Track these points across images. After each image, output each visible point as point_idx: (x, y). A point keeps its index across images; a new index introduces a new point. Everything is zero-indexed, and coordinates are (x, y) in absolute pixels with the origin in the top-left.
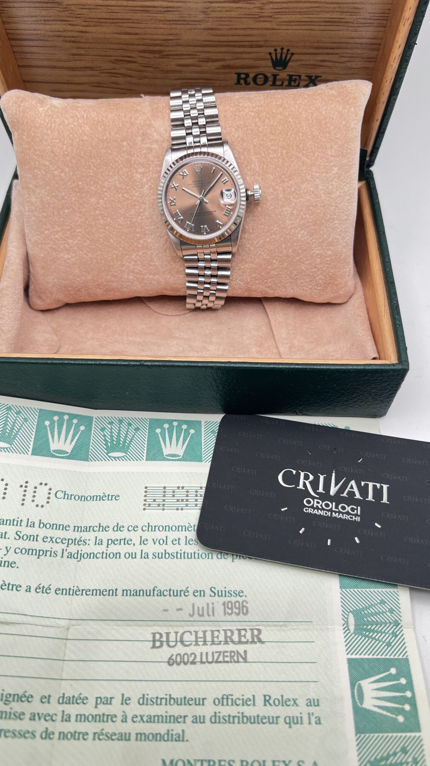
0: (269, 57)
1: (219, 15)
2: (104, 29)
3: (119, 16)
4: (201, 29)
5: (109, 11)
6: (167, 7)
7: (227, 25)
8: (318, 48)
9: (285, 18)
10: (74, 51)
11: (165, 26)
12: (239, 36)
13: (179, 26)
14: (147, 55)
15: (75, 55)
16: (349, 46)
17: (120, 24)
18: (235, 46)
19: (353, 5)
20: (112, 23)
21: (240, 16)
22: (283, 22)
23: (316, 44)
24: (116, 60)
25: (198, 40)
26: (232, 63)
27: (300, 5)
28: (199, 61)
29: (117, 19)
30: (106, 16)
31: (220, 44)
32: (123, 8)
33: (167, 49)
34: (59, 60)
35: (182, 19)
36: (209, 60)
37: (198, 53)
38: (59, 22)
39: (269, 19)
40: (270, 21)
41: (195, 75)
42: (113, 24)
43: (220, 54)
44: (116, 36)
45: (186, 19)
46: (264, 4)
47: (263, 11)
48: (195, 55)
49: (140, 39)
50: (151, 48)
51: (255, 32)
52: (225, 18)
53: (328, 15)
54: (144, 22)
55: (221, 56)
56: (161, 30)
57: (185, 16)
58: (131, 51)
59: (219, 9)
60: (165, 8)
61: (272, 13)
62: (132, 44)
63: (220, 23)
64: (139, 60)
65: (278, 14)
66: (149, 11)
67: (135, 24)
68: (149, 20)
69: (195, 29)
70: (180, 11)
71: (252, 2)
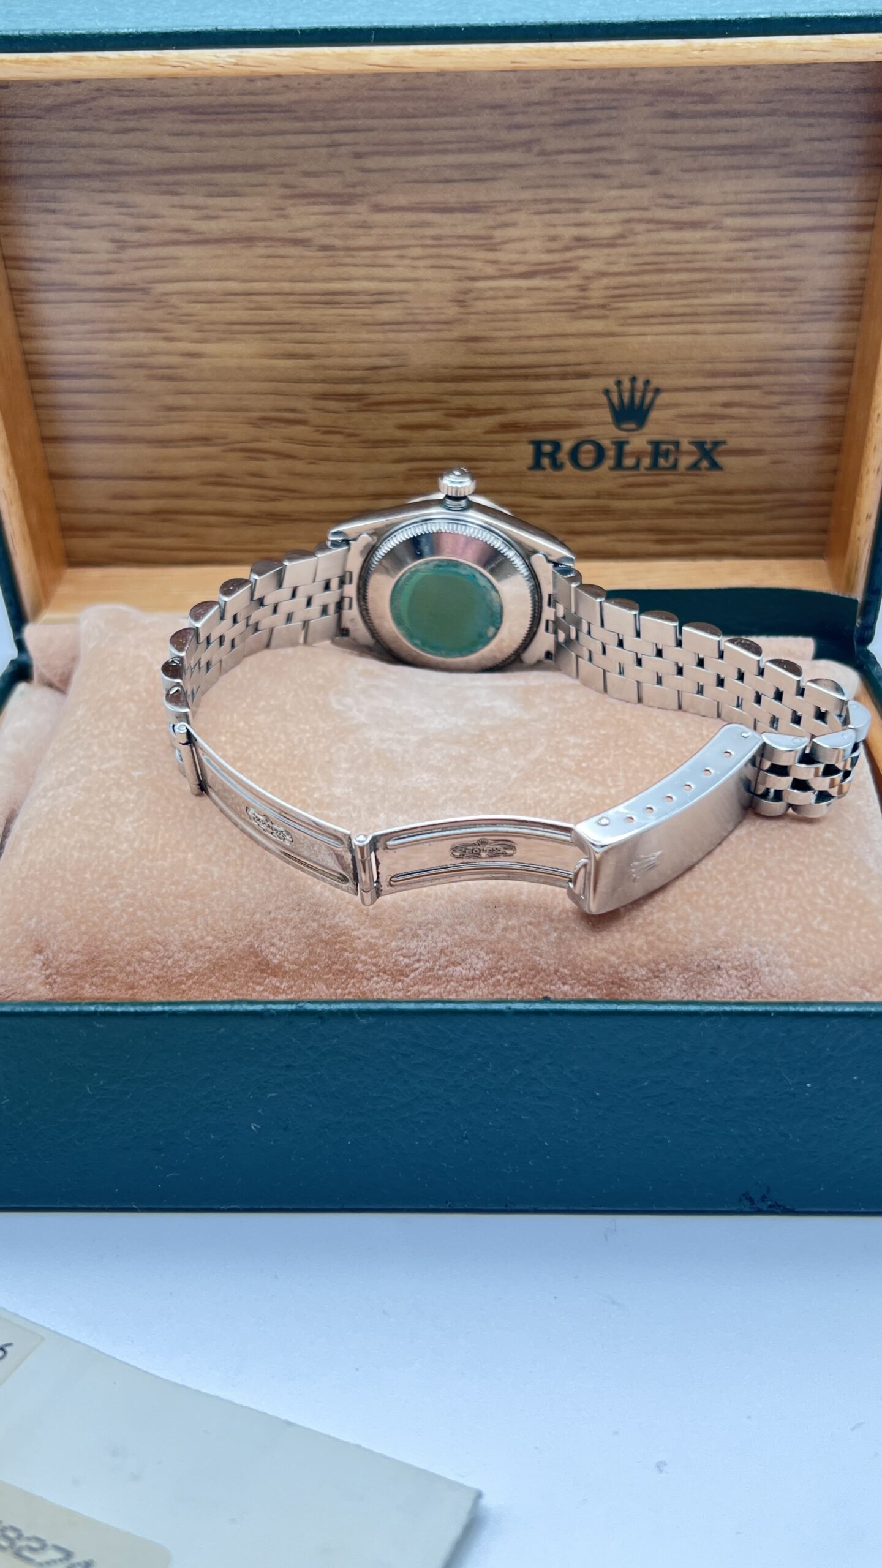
0: (604, 399)
1: (490, 305)
2: (240, 348)
3: (272, 315)
4: (451, 340)
5: (253, 305)
6: (378, 294)
7: (510, 330)
8: (713, 374)
9: (637, 307)
10: (170, 400)
11: (374, 336)
12: (535, 353)
13: (403, 336)
14: (332, 405)
15: (171, 409)
16: (783, 367)
17: (277, 336)
18: (526, 377)
19: (782, 274)
20: (259, 332)
21: (537, 308)
22: (632, 317)
23: (708, 367)
24: (262, 419)
25: (445, 367)
26: (522, 416)
27: (668, 277)
28: (447, 415)
29: (269, 323)
30: (246, 315)
31: (495, 373)
32: (282, 297)
33: (376, 389)
34: (134, 423)
35: (410, 318)
36: (470, 412)
37: (445, 397)
38: (142, 334)
39: (600, 312)
40: (604, 317)
41: (438, 450)
42: (259, 336)
43: (494, 397)
45: (420, 318)
46: (588, 278)
47: (586, 294)
48: (439, 402)
49: (315, 367)
50: (341, 388)
51: (572, 342)
52: (503, 313)
53: (730, 298)
54: (328, 329)
55: (496, 402)
56: (364, 346)
57: (417, 311)
58: (296, 395)
59: (491, 293)
60: (373, 295)
61: (606, 297)
62: (300, 381)
63: (492, 324)
64: (313, 417)
65: (620, 299)
66: (339, 303)
67: (308, 334)
68: (338, 324)
69: (438, 340)
70: (407, 302)
71: (562, 274)
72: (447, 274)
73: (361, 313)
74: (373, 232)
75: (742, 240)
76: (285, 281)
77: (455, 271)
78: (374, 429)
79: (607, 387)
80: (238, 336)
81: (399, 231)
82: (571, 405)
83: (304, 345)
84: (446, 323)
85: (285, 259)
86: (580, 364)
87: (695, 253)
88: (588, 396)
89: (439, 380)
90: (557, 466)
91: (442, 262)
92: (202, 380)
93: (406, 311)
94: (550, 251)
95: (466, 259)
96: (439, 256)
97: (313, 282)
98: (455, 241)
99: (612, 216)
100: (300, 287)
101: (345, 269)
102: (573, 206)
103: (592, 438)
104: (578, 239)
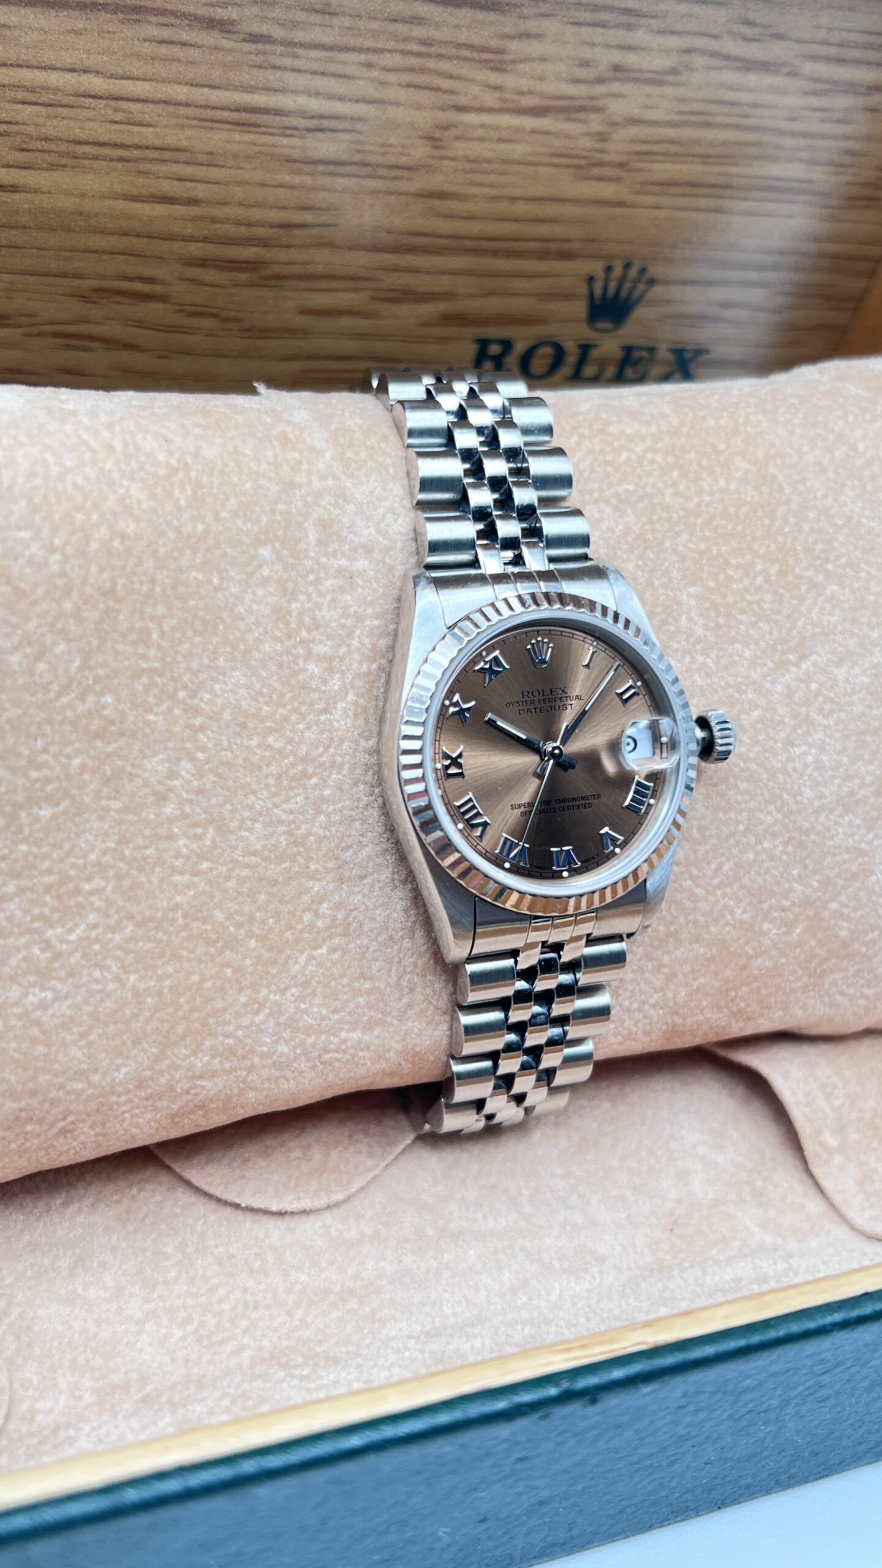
0: (583, 289)
1: (475, 150)
2: (86, 181)
3: (148, 135)
4: (408, 194)
5: (119, 117)
6: (321, 117)
7: (491, 186)
8: (724, 265)
9: (662, 170)
11: (297, 180)
12: (516, 220)
13: (342, 182)
14: (211, 275)
17: (146, 167)
18: (494, 253)
20: (121, 160)
21: (537, 159)
22: (652, 183)
23: (720, 255)
24: (97, 290)
25: (389, 232)
26: (474, 306)
27: (713, 134)
28: (374, 298)
29: (138, 147)
30: (103, 132)
31: (456, 245)
32: (171, 108)
33: (282, 255)
35: (357, 158)
36: (408, 295)
37: (379, 274)
39: (616, 173)
40: (618, 180)
41: (349, 346)
42: (119, 165)
43: (445, 278)
44: (122, 205)
45: (371, 158)
46: (614, 124)
47: (605, 146)
48: (367, 279)
49: (201, 218)
50: (232, 252)
51: (567, 210)
52: (490, 161)
53: (776, 170)
54: (230, 163)
55: (445, 283)
56: (281, 192)
57: (368, 148)
58: (160, 258)
59: (480, 132)
60: (313, 117)
61: (628, 153)
62: (171, 237)
63: (469, 176)
64: (180, 291)
65: (645, 157)
66: (259, 126)
67: (198, 168)
68: (248, 156)
69: (389, 193)
70: (360, 132)
71: (582, 115)
72: (425, 97)
74: (336, 21)
75: (815, 93)
76: (180, 83)
77: (440, 95)
80: (87, 163)
81: (375, 25)
83: (189, 184)
87: (755, 105)
89: (376, 248)
91: (423, 79)
94: (576, 81)
95: (460, 78)
96: (422, 71)
97: (227, 89)
98: (452, 51)
99: (673, 41)
101: (279, 73)
102: (625, 19)
104: (617, 68)
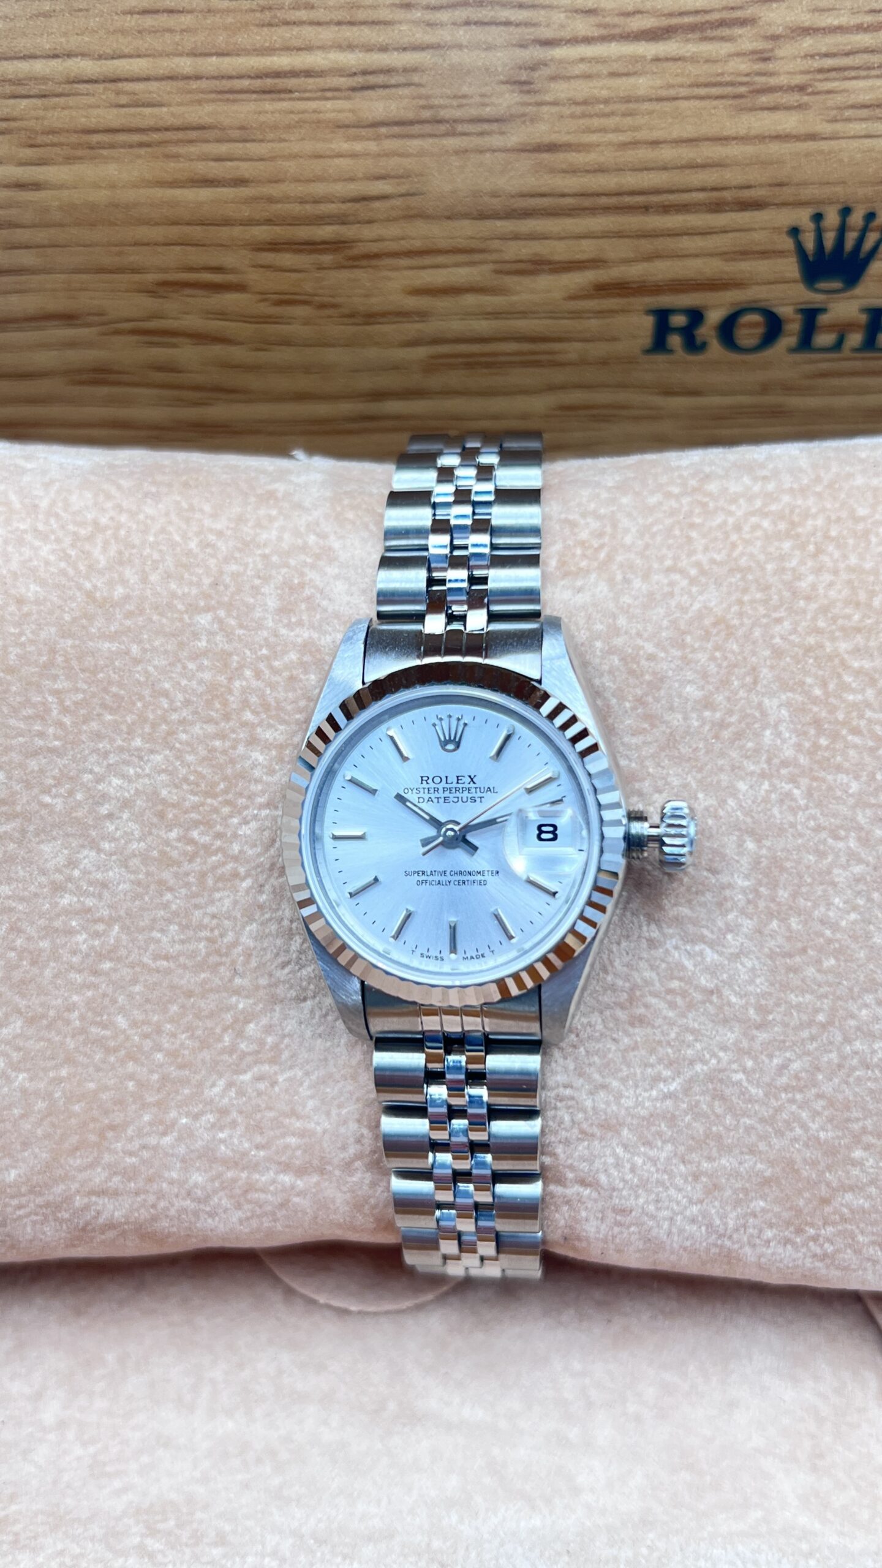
73: (332, 109)
78: (366, 296)
79: (794, 224)
82: (725, 253)
84: (497, 121)
85: (176, 16)
86: (749, 187)
88: (759, 238)
90: (693, 345)
92: (48, 225)
93: (415, 102)
100: (212, 64)
103: (762, 305)
